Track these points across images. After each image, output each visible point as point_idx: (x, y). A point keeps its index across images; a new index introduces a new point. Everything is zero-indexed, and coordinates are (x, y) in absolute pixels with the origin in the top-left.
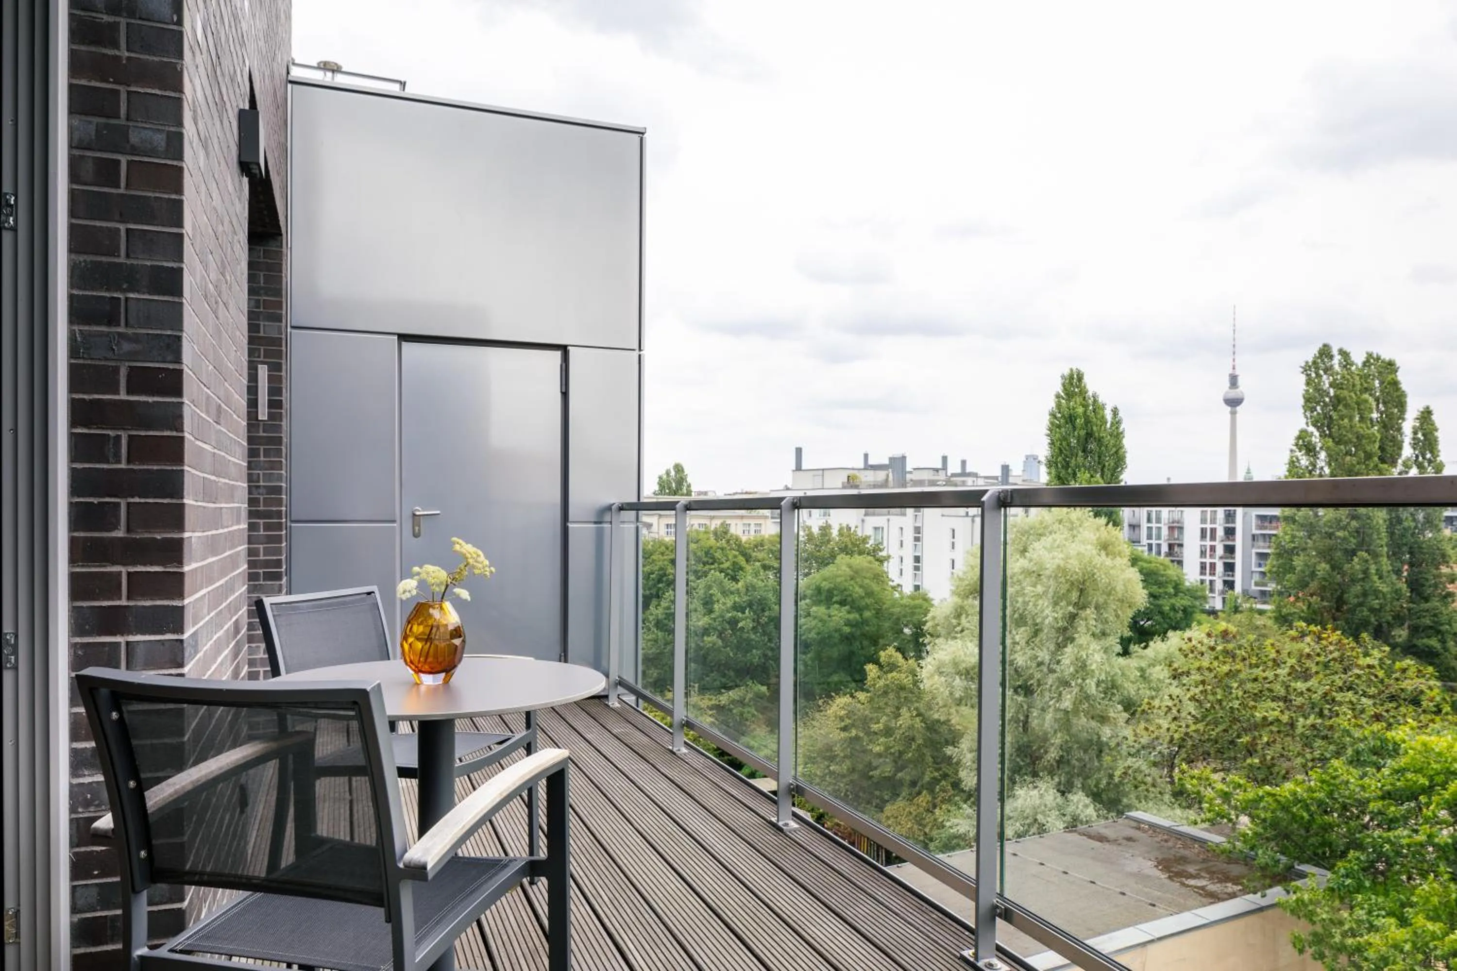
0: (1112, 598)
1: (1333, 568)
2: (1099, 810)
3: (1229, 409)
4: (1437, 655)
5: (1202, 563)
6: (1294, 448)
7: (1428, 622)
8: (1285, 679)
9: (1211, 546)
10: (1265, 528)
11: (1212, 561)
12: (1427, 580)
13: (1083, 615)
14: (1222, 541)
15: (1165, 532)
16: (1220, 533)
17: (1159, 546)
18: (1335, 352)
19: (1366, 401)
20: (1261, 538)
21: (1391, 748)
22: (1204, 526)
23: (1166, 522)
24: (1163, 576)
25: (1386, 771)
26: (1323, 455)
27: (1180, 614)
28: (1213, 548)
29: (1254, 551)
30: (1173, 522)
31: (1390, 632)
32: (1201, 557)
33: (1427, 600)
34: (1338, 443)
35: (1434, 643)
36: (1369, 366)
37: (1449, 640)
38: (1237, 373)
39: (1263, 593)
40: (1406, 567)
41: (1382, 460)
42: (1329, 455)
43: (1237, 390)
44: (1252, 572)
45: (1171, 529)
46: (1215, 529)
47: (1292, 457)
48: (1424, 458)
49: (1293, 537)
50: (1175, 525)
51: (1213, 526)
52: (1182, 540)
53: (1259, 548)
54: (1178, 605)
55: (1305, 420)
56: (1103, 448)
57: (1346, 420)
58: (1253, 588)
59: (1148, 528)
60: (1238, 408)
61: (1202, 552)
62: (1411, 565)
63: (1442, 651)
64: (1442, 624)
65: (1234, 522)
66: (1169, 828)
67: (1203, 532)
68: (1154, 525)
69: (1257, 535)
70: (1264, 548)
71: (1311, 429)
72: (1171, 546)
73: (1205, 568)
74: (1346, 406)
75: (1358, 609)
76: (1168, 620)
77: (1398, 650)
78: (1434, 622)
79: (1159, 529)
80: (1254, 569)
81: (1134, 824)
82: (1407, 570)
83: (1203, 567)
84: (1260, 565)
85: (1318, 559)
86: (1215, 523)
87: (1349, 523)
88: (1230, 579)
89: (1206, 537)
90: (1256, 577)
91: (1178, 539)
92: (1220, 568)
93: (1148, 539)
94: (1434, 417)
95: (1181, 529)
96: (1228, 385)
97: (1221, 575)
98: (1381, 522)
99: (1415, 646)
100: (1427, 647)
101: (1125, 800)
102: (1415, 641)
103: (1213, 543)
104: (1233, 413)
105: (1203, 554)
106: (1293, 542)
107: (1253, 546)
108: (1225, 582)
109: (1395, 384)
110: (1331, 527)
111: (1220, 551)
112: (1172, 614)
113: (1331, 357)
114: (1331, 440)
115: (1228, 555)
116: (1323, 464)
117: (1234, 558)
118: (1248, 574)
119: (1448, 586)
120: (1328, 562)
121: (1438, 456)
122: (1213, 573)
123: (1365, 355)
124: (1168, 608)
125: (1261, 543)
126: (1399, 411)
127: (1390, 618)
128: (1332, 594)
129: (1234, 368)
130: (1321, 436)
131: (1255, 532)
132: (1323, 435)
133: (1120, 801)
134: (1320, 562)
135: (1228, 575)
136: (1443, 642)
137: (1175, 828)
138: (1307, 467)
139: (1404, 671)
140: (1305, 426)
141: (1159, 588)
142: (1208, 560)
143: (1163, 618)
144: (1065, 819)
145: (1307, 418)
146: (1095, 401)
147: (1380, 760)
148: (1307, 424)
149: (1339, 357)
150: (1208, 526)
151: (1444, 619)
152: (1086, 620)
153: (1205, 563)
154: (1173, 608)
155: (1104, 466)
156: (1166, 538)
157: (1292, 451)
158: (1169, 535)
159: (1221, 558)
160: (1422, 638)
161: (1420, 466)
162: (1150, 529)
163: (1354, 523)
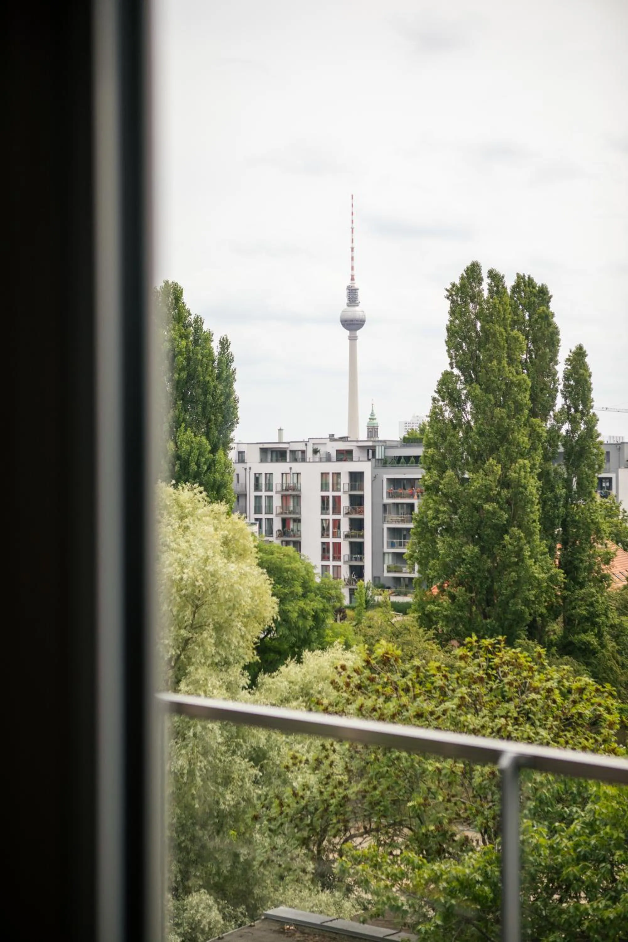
0: (236, 613)
1: (483, 550)
2: (224, 908)
3: (347, 333)
4: (594, 653)
5: (323, 543)
6: (437, 396)
7: (584, 613)
8: (454, 714)
9: (334, 520)
10: (400, 496)
11: (336, 540)
12: (582, 561)
13: (199, 639)
14: (348, 514)
15: (277, 502)
16: (345, 502)
17: (270, 521)
18: (484, 274)
19: (516, 339)
20: (393, 510)
21: (575, 792)
22: (325, 494)
23: (279, 489)
24: (287, 570)
25: (576, 826)
26: (469, 406)
27: (310, 623)
28: (337, 524)
29: (386, 526)
30: (287, 490)
31: (544, 626)
32: (323, 536)
33: (582, 585)
34: (487, 390)
35: (590, 638)
36: (519, 292)
37: (605, 633)
38: (356, 286)
39: (398, 579)
40: (559, 546)
41: (533, 413)
42: (476, 406)
43: (357, 308)
44: (384, 554)
45: (284, 498)
46: (339, 497)
47: (435, 407)
48: (576, 410)
49: (437, 511)
50: (290, 492)
51: (336, 494)
52: (300, 513)
53: (392, 521)
54: (308, 609)
55: (448, 360)
56: (209, 397)
57: (495, 362)
58: (386, 574)
59: (256, 497)
60: (359, 333)
61: (323, 529)
62: (565, 543)
63: (599, 648)
64: (598, 616)
65: (361, 488)
66: (321, 925)
67: (325, 500)
68: (263, 494)
69: (389, 504)
70: (397, 521)
71: (456, 371)
72: (284, 522)
73: (328, 551)
74: (496, 344)
75: (512, 601)
76: (296, 632)
77: (554, 649)
78: (589, 612)
79: (270, 498)
80: (386, 550)
81: (276, 927)
82: (560, 549)
83: (325, 548)
84: (392, 545)
85: (465, 540)
86: (339, 490)
87: (499, 494)
88: (359, 563)
89: (328, 509)
90: (389, 561)
91: (293, 512)
92: (345, 550)
93: (256, 513)
94: (587, 360)
95: (298, 498)
96: (346, 301)
97: (347, 558)
98: (534, 491)
99: (571, 643)
100: (584, 643)
101: (257, 891)
102: (571, 638)
103: (337, 517)
104: (353, 339)
105: (324, 531)
106: (436, 518)
107: (384, 520)
108: (352, 568)
109: (547, 317)
110: (480, 498)
111: (345, 527)
112: (300, 623)
113: (480, 281)
114: (478, 386)
115: (354, 532)
116: (470, 417)
117: (362, 536)
118: (378, 556)
119: (603, 567)
120: (475, 542)
121: (592, 407)
122: (337, 557)
123: (516, 278)
124: (296, 615)
125: (394, 516)
126: (551, 351)
127: (544, 611)
128: (481, 583)
129: (353, 279)
130: (466, 381)
131: (387, 501)
132: (469, 381)
133: (251, 893)
134: (467, 543)
135: (356, 559)
136: (599, 635)
137: (329, 924)
138: (451, 421)
139: (581, 691)
140: (449, 369)
141: (284, 587)
142: (331, 540)
143: (289, 629)
144: (180, 930)
145: (451, 357)
146: (198, 329)
147: (566, 809)
148: (451, 364)
149: (489, 281)
150: (331, 494)
151: (600, 608)
152: (203, 645)
153: (328, 544)
154: (303, 615)
155: (210, 421)
156: (279, 511)
157: (434, 399)
158: (282, 507)
159: (347, 536)
160: (578, 633)
161: (574, 422)
162: (258, 498)
163: (504, 492)
